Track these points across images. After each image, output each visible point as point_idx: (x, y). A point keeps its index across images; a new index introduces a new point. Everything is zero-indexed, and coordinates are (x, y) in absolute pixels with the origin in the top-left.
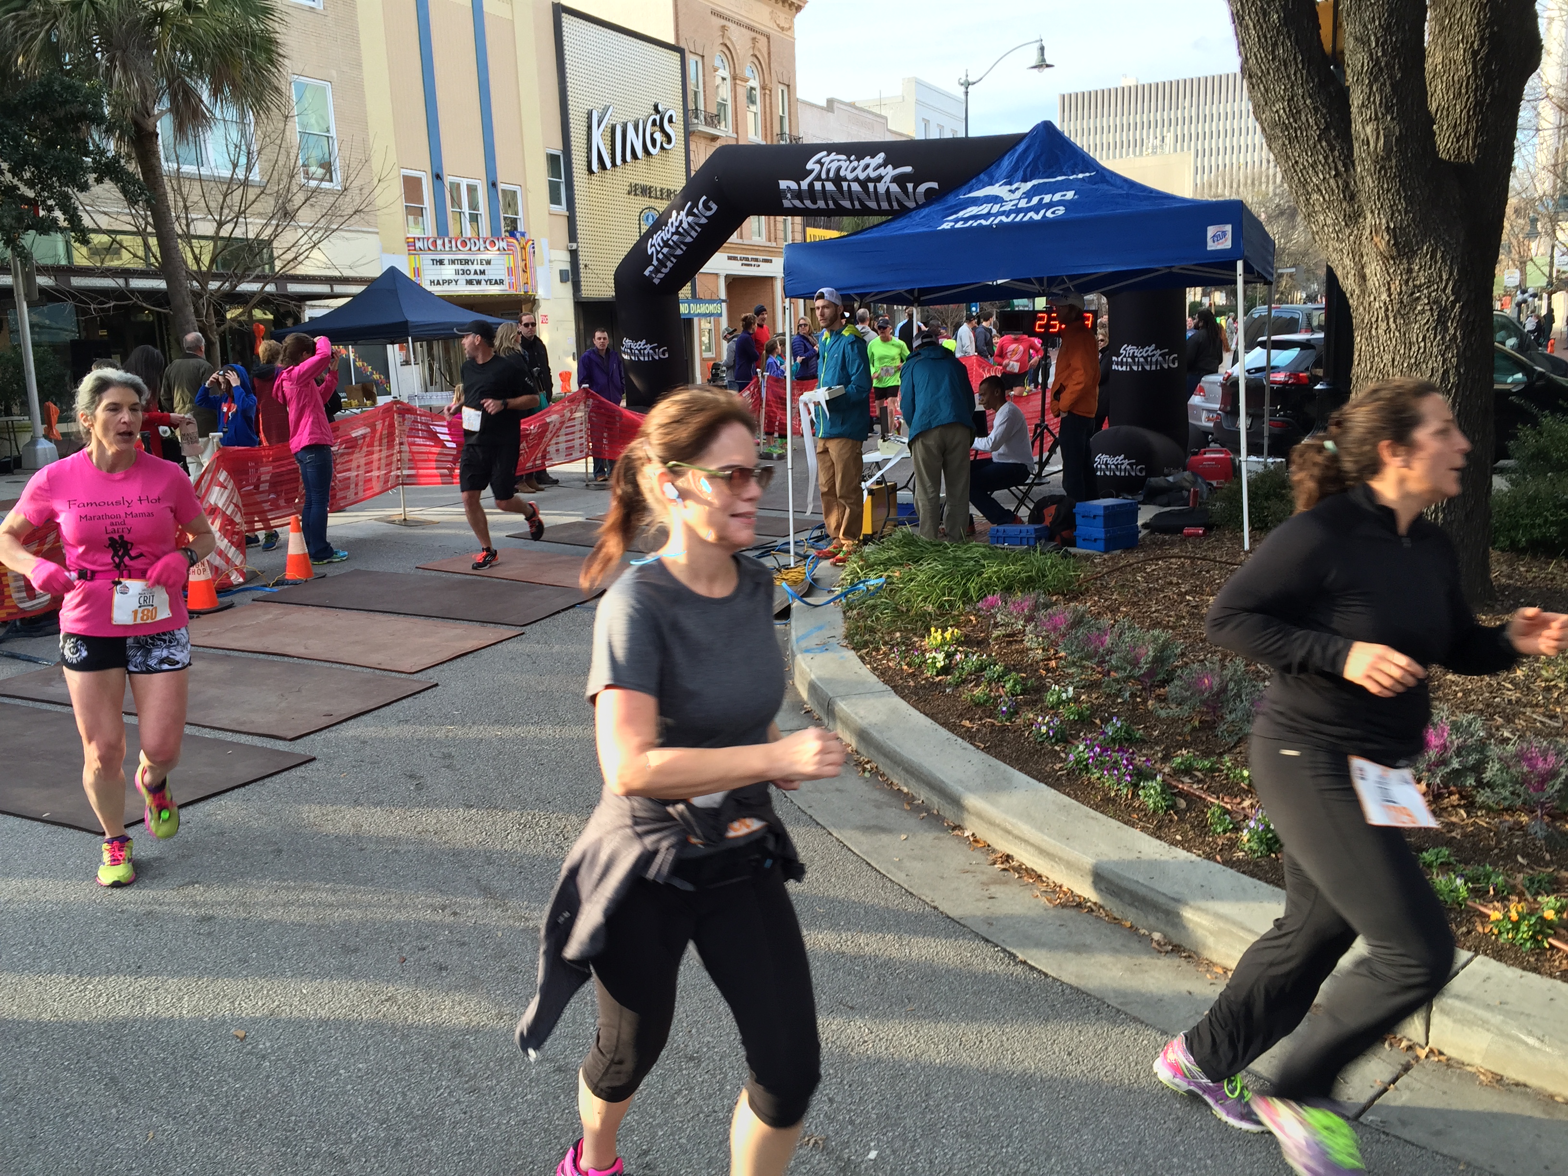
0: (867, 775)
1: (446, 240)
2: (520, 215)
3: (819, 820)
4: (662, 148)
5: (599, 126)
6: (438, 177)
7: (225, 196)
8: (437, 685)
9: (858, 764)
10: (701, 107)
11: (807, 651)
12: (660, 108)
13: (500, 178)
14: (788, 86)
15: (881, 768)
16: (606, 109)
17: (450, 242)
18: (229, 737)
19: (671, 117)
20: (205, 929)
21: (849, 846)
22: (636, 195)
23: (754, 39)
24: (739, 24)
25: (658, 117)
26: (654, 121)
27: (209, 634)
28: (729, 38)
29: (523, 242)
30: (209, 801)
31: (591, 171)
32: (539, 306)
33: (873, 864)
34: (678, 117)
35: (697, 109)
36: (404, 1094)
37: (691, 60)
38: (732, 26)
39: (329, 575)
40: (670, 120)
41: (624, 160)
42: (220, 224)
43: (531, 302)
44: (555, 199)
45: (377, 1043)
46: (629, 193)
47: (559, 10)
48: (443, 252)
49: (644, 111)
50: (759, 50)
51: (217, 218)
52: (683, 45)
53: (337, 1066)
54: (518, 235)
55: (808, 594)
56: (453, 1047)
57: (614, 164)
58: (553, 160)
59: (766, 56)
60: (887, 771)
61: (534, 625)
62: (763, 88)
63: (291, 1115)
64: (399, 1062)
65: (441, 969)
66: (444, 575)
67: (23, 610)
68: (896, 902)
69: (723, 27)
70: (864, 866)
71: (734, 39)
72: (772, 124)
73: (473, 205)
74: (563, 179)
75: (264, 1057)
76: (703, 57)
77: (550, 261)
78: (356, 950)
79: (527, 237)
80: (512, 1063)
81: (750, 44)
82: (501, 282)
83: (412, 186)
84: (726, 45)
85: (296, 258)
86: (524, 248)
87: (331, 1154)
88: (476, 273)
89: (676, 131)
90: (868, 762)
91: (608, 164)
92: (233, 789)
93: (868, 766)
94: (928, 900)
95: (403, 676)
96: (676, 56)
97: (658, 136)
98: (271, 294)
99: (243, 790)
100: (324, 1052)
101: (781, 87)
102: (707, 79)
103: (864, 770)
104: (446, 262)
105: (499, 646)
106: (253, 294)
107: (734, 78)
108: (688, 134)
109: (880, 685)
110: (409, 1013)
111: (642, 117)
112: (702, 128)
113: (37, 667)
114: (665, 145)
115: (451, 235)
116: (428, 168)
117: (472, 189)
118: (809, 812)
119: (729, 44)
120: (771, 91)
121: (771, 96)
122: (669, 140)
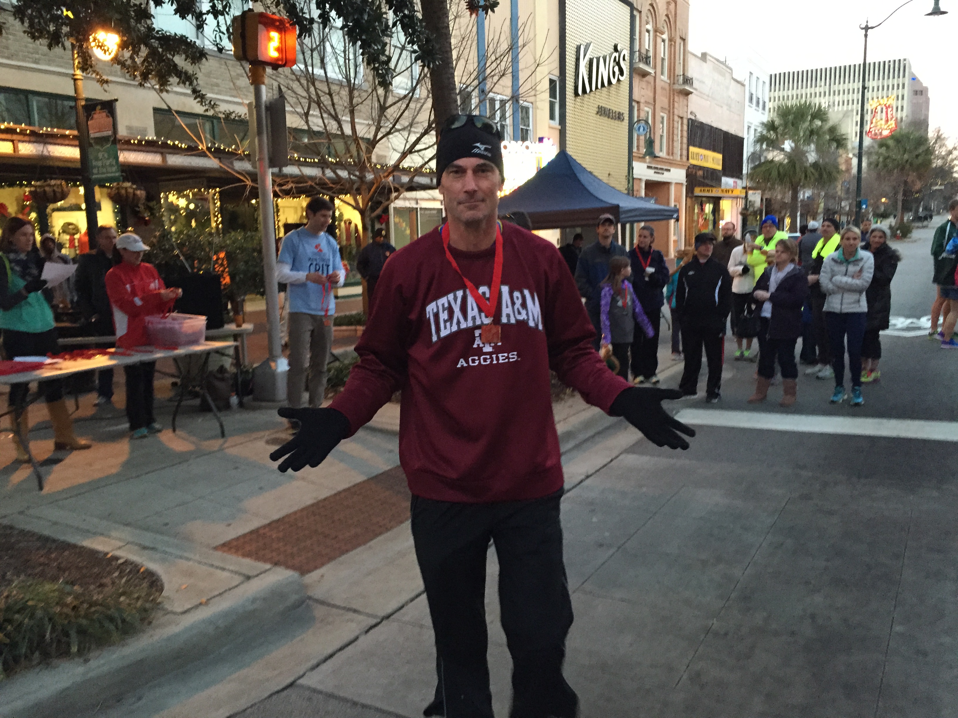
2: (531, 127)
4: (619, 80)
5: (584, 59)
12: (618, 48)
14: (683, 40)
16: (588, 45)
19: (624, 56)
22: (601, 115)
23: (668, 3)
25: (616, 55)
26: (615, 59)
31: (576, 94)
40: (624, 59)
41: (597, 88)
46: (597, 113)
50: (670, 12)
57: (591, 89)
59: (674, 18)
72: (674, 67)
76: (640, 12)
91: (588, 90)
96: (628, 10)
97: (617, 70)
101: (680, 41)
102: (642, 29)
107: (656, 30)
108: (633, 70)
112: (641, 66)
114: (620, 78)
120: (675, 43)
121: (675, 46)
122: (621, 72)
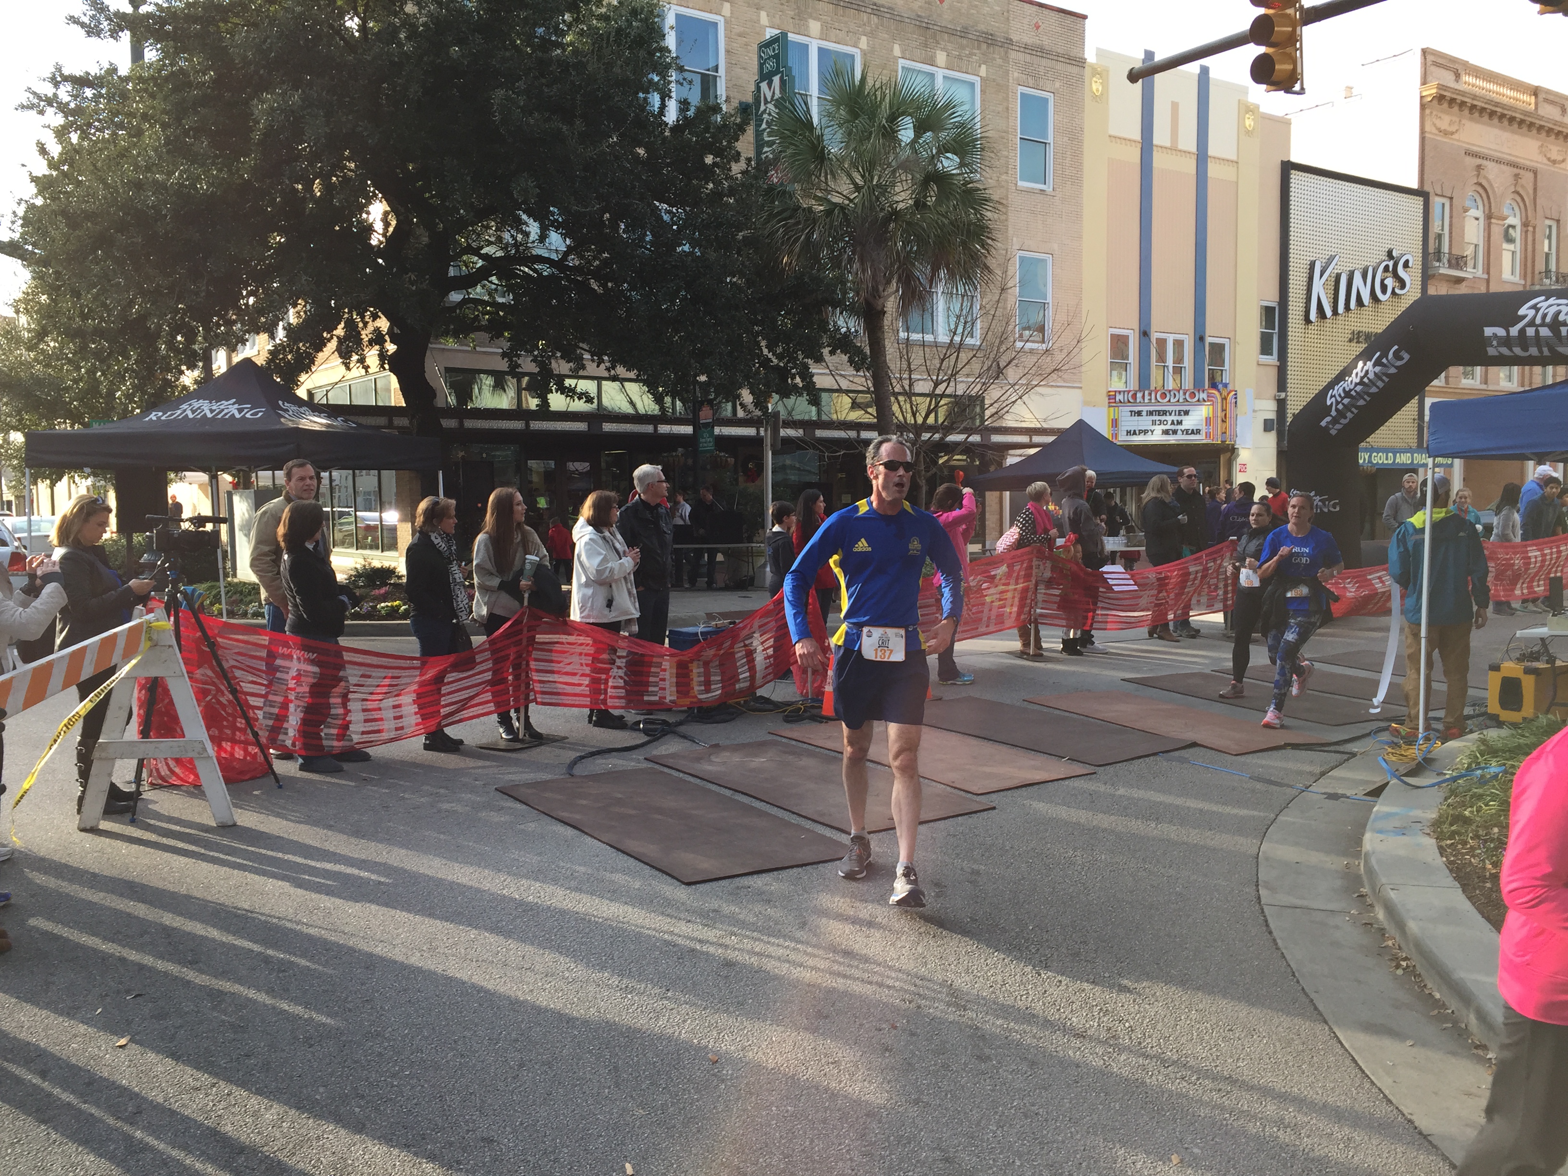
0: (1400, 972)
1: (1147, 393)
2: (1227, 367)
3: (1321, 1007)
4: (1393, 293)
5: (1321, 276)
6: (1145, 334)
7: (943, 360)
8: (994, 808)
9: (1396, 959)
10: (1446, 249)
11: (1380, 831)
12: (1394, 254)
13: (1208, 333)
14: (1558, 221)
15: (1418, 967)
16: (1331, 259)
17: (1150, 394)
18: (808, 825)
19: (1407, 261)
20: (724, 973)
21: (1341, 1038)
22: (1358, 342)
23: (1517, 176)
24: (1498, 161)
25: (1391, 264)
26: (1386, 268)
27: (829, 737)
28: (1485, 178)
29: (1225, 393)
30: (771, 874)
31: (1308, 321)
32: (1238, 455)
33: (1360, 1062)
34: (1416, 261)
35: (1439, 252)
36: (812, 1141)
37: (1437, 202)
38: (1489, 165)
39: (945, 698)
40: (1406, 265)
41: (1347, 308)
42: (937, 384)
43: (1231, 451)
44: (1265, 349)
45: (808, 1094)
46: (1350, 341)
47: (1288, 167)
48: (1142, 404)
49: (1375, 256)
50: (1523, 186)
51: (935, 378)
52: (1427, 188)
53: (772, 1104)
54: (1220, 386)
55: (1412, 773)
56: (867, 1115)
57: (1335, 312)
58: (1268, 312)
59: (1531, 192)
60: (1423, 973)
61: (1108, 767)
62: (1525, 224)
63: (723, 1130)
64: (820, 1114)
65: (886, 1050)
66: (1045, 710)
67: (700, 701)
68: (1366, 1105)
69: (1479, 167)
70: (1348, 1062)
71: (1491, 177)
72: (1533, 262)
73: (1179, 359)
74: (1277, 330)
75: (723, 1081)
76: (1451, 198)
77: (1254, 411)
78: (826, 1017)
79: (1230, 387)
80: (909, 1143)
81: (1511, 180)
82: (1198, 432)
83: (1119, 344)
84: (1480, 185)
85: (996, 413)
86: (1226, 399)
87: (739, 1168)
88: (1173, 423)
89: (1412, 278)
90: (1406, 959)
91: (1328, 312)
92: (792, 867)
93: (1404, 964)
94: (1405, 1112)
95: (969, 795)
96: (1419, 202)
97: (1390, 282)
98: (973, 444)
99: (800, 869)
100: (767, 1090)
101: (1548, 222)
102: (1454, 220)
103: (1398, 966)
104: (1144, 413)
105: (1067, 782)
106: (957, 444)
107: (1489, 217)
108: (1427, 276)
109: (1448, 880)
110: (845, 1078)
111: (1371, 262)
112: (1442, 271)
113: (695, 747)
114: (1397, 291)
115: (1152, 388)
116: (1136, 326)
117: (1179, 344)
118: (1313, 996)
119: (1484, 183)
120: (1534, 228)
121: (1534, 232)
122: (1403, 285)
